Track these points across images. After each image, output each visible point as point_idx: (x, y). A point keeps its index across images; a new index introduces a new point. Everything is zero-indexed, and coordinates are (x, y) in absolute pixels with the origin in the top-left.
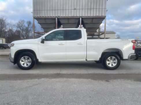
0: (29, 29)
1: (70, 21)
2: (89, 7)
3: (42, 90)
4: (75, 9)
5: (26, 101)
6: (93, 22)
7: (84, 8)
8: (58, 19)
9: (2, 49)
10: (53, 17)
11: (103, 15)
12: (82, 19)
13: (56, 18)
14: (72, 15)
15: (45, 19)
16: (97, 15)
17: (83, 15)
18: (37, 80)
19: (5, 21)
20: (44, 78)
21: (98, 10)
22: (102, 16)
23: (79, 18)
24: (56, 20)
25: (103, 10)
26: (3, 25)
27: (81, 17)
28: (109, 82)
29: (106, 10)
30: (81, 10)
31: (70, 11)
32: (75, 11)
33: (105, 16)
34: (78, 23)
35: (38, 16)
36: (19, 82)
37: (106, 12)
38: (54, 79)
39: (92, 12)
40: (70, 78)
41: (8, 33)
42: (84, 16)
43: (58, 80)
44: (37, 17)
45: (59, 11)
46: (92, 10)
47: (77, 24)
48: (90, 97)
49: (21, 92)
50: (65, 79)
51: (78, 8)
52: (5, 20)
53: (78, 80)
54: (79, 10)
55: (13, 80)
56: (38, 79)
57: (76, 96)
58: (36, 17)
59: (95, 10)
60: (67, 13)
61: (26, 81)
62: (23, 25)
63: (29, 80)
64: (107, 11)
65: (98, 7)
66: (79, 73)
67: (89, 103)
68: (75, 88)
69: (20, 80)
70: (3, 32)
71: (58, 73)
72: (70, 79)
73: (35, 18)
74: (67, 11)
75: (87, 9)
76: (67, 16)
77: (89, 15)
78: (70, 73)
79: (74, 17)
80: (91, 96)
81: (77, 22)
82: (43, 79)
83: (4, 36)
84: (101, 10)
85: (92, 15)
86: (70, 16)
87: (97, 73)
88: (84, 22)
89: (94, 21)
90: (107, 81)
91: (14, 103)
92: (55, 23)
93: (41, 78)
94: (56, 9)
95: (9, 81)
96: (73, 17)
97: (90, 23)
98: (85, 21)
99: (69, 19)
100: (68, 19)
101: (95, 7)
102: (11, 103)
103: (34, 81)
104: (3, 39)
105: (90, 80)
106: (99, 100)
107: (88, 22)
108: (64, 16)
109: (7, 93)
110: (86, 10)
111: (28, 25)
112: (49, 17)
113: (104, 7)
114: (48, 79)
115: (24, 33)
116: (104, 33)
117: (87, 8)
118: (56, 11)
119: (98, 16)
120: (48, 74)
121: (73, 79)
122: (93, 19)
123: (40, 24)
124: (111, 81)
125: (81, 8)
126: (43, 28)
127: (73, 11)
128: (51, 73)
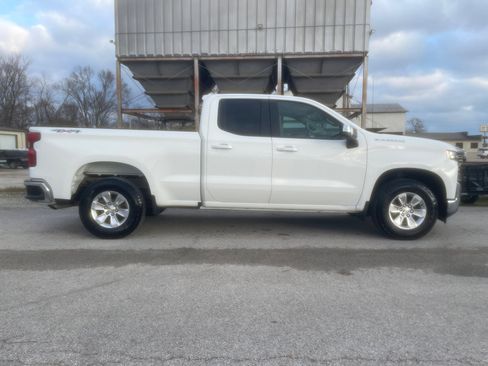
0: (107, 99)
1: (245, 71)
2: (310, 22)
3: (121, 301)
4: (260, 29)
5: (63, 334)
6: (323, 74)
7: (290, 23)
8: (201, 63)
9: (16, 168)
10: (185, 56)
11: (359, 48)
12: (285, 61)
13: (196, 62)
14: (251, 50)
15: (159, 63)
16: (338, 48)
17: (289, 50)
18: (111, 268)
19: (26, 73)
20: (135, 262)
21: (338, 30)
22: (354, 52)
23: (275, 61)
24: (193, 68)
25: (359, 30)
26: (20, 87)
27: (282, 55)
28: (349, 274)
29: (367, 30)
30: (280, 32)
31: (242, 34)
32: (261, 34)
33: (365, 53)
34: (270, 77)
35: (135, 53)
36: (50, 275)
37: (367, 35)
38: (169, 267)
39: (319, 39)
40: (221, 264)
41: (34, 113)
42: (292, 51)
43: (180, 268)
44: (131, 57)
45: (205, 37)
46: (320, 32)
47: (267, 80)
48: (275, 322)
49: (53, 307)
50: (204, 267)
51: (270, 24)
52: (25, 69)
53: (248, 268)
54: (273, 30)
55: (32, 269)
56: (117, 266)
57: (227, 320)
58: (126, 57)
59: (329, 31)
60: (233, 42)
61: (73, 272)
62: (87, 84)
63: (84, 270)
64: (370, 33)
65: (339, 20)
66: (256, 247)
67: (264, 342)
68: (229, 296)
69: (55, 269)
70: (18, 110)
71: (187, 246)
72: (222, 267)
73: (123, 60)
74: (233, 35)
75: (301, 29)
76: (232, 52)
77: (309, 49)
78: (225, 248)
79: (256, 55)
80: (278, 320)
81: (268, 75)
82: (131, 267)
83: (20, 124)
84: (349, 30)
85: (318, 49)
86: (242, 51)
87: (317, 246)
88: (293, 74)
89: (328, 70)
90: (343, 273)
91: (24, 338)
92: (193, 77)
93: (125, 264)
94: (196, 27)
95: (19, 272)
96: (253, 55)
97: (314, 77)
98: (296, 71)
99: (238, 61)
100: (236, 62)
101: (329, 21)
102: (16, 340)
103: (101, 273)
104: (19, 134)
105: (286, 268)
106: (300, 330)
107: (303, 75)
108: (222, 52)
109: (5, 310)
110: (299, 31)
111: (105, 87)
112: (170, 56)
113: (359, 20)
114: (148, 266)
115: (90, 112)
116: (361, 112)
117: (302, 24)
118: (196, 36)
119: (339, 53)
120: (151, 250)
121: (231, 266)
122: (321, 61)
123: (142, 81)
124: (357, 273)
125: (281, 23)
126: (151, 95)
127: (252, 34)
128: (161, 248)
